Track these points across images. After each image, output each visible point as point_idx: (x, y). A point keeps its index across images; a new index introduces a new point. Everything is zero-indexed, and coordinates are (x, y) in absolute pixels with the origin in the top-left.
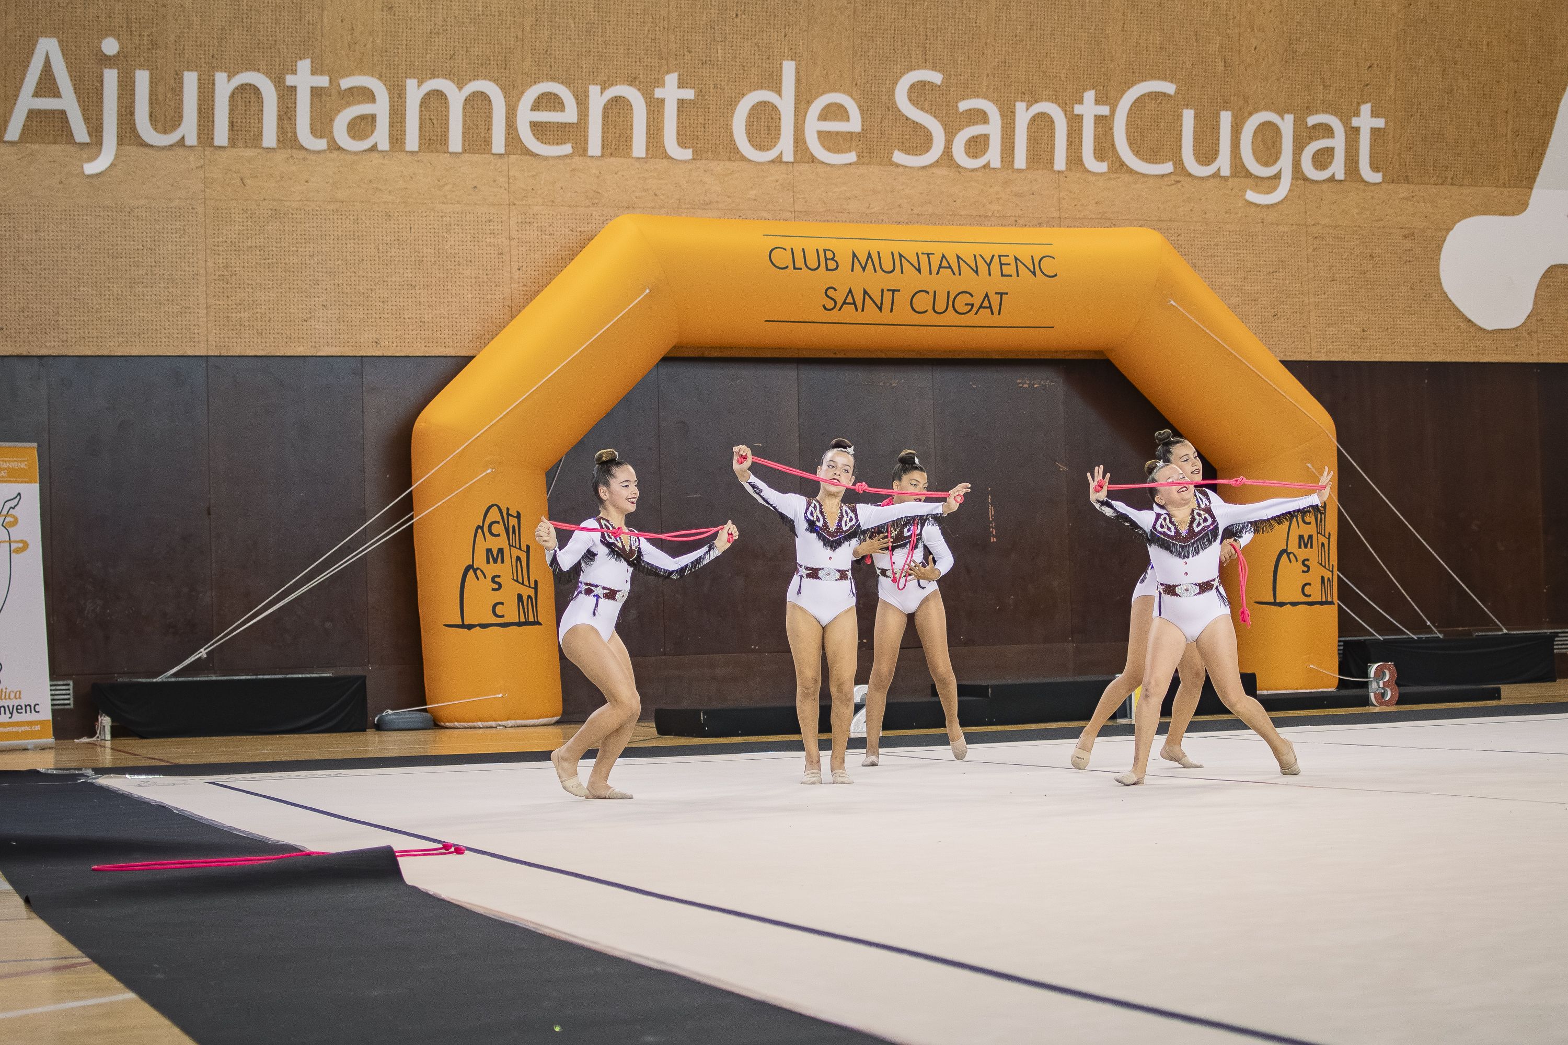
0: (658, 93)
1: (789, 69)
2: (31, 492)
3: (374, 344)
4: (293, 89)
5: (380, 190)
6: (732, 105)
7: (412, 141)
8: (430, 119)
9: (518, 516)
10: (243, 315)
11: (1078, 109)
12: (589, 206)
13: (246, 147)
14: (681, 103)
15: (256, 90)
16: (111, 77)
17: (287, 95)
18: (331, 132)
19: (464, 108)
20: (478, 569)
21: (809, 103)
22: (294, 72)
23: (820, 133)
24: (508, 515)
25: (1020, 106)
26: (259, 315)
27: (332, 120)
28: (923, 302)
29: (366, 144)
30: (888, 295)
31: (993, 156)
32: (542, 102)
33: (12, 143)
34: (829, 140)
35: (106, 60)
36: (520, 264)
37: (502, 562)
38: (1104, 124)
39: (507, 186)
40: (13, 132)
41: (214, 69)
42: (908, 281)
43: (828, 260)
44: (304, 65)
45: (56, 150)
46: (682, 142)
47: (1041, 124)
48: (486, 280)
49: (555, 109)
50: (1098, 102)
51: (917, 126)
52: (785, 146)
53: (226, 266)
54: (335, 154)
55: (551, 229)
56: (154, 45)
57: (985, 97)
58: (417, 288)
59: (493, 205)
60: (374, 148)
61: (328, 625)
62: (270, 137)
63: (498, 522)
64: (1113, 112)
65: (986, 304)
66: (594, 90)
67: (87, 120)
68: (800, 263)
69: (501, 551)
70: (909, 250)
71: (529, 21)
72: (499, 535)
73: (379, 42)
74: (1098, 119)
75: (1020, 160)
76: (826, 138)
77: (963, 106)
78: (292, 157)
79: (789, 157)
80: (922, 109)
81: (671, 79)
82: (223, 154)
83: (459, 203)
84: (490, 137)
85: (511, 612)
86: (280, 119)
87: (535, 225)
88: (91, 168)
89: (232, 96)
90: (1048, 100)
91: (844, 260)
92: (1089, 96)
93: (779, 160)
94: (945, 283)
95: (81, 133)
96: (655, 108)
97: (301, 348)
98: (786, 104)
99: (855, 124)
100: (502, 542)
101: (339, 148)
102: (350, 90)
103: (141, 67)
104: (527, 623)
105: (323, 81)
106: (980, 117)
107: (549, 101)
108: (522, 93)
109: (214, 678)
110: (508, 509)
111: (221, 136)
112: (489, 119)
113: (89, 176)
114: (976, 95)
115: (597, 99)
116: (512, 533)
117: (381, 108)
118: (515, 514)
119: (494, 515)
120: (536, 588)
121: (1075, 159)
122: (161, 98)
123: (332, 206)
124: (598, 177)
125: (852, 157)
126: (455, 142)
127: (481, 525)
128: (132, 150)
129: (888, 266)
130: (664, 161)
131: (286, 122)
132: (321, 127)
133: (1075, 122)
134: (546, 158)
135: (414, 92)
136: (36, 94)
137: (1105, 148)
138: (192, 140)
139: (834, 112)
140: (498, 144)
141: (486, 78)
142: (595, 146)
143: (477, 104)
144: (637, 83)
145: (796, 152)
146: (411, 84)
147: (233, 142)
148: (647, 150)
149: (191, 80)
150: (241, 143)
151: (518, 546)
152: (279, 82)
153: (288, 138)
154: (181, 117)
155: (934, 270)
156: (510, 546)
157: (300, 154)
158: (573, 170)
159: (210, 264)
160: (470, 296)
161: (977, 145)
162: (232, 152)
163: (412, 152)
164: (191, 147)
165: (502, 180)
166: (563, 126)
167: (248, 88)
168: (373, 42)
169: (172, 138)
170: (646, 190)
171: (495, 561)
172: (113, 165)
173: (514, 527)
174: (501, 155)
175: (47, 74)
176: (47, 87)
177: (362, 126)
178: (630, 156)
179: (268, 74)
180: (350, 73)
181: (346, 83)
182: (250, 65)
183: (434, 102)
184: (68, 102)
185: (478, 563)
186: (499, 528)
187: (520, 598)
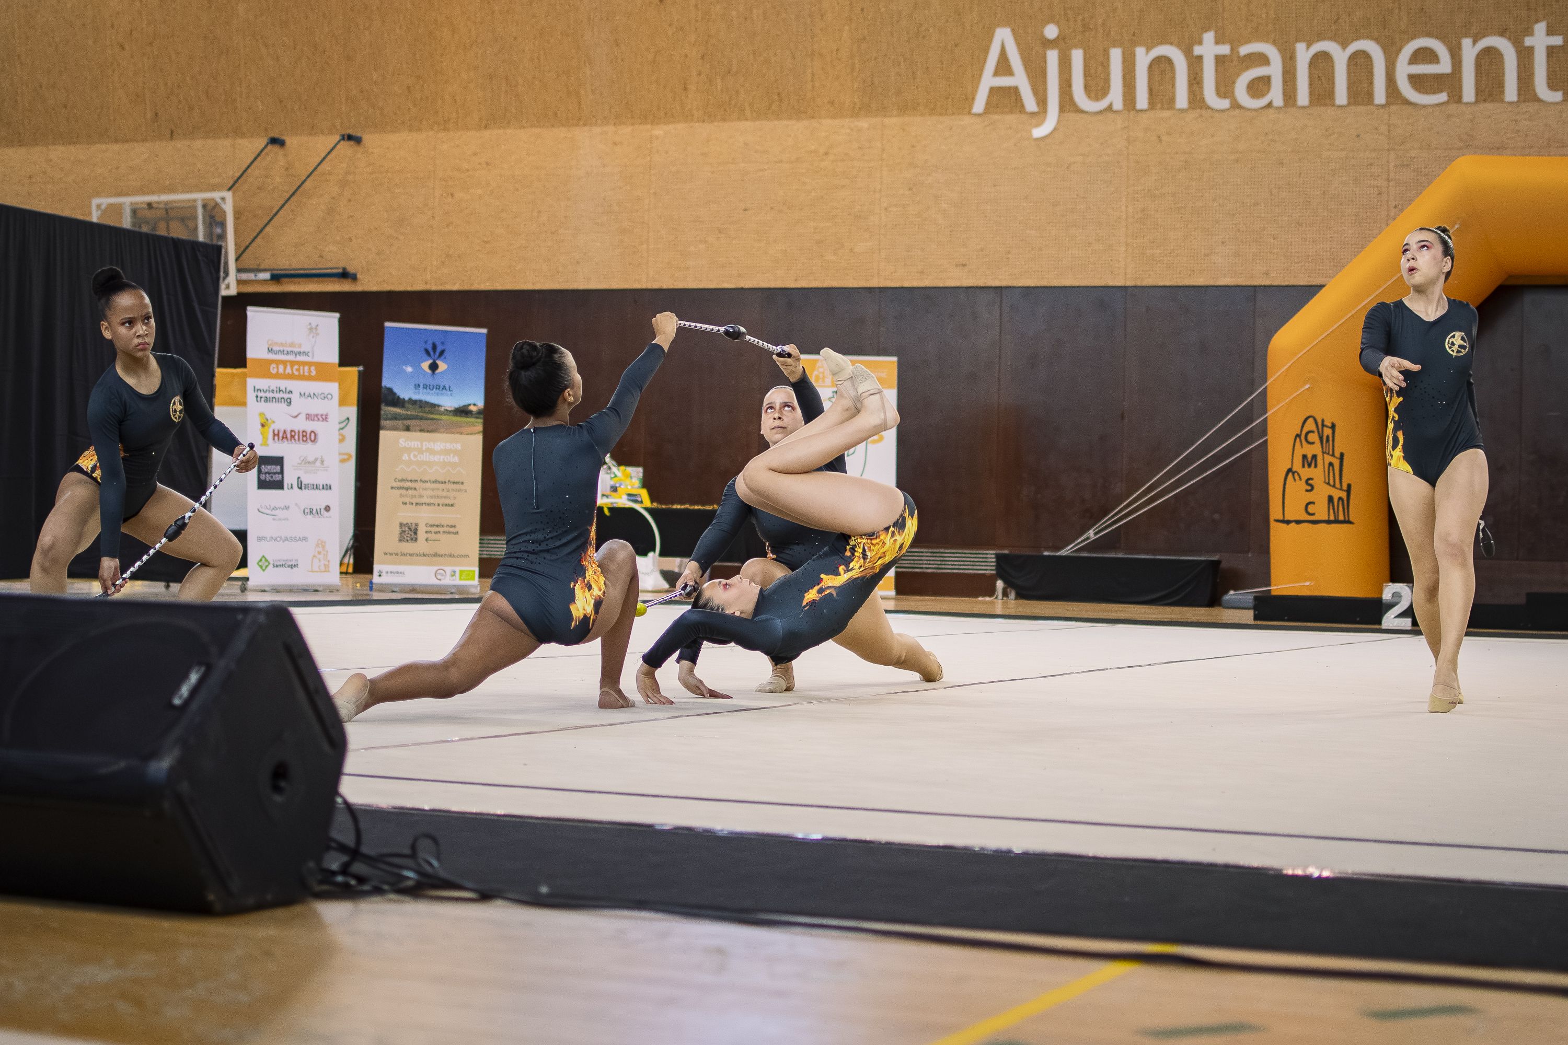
0: (1528, 42)
3: (1265, 276)
4: (1200, 58)
5: (1274, 141)
7: (1303, 97)
8: (1319, 77)
10: (1155, 251)
12: (1461, 149)
13: (1162, 109)
14: (1551, 50)
15: (1169, 61)
16: (1052, 57)
17: (1195, 64)
18: (1233, 93)
19: (1349, 65)
20: (1295, 472)
22: (1200, 43)
24: (1323, 425)
26: (1168, 251)
27: (1234, 83)
29: (1263, 102)
32: (1418, 57)
33: (979, 115)
35: (1049, 44)
36: (1397, 203)
37: (1316, 466)
39: (1386, 133)
40: (979, 105)
41: (1134, 44)
44: (1209, 37)
45: (1011, 119)
46: (1552, 86)
48: (1365, 217)
49: (1431, 62)
53: (1143, 210)
54: (1237, 112)
55: (1427, 170)
56: (1086, 27)
58: (1304, 225)
59: (1374, 150)
60: (1269, 105)
61: (1216, 516)
62: (1182, 100)
63: (1313, 432)
66: (1466, 43)
67: (1035, 92)
69: (1314, 457)
72: (1313, 443)
73: (1272, 13)
78: (1201, 116)
81: (1540, 28)
82: (1145, 115)
83: (1344, 149)
84: (1372, 90)
86: (1190, 83)
87: (1412, 166)
88: (1038, 132)
89: (1150, 67)
95: (1030, 104)
96: (1525, 56)
97: (1202, 280)
100: (1316, 449)
101: (1240, 107)
102: (1248, 56)
103: (1076, 47)
105: (1225, 49)
107: (1424, 55)
108: (1401, 49)
109: (1120, 555)
110: (1323, 421)
111: (1142, 101)
112: (1370, 73)
113: (1037, 139)
115: (1470, 51)
116: (1327, 442)
117: (1275, 70)
118: (1330, 425)
119: (1310, 425)
120: (1348, 491)
122: (1093, 71)
123: (1233, 157)
124: (1472, 121)
126: (1341, 95)
127: (1299, 433)
128: (1072, 116)
130: (1536, 105)
131: (1195, 86)
132: (1225, 88)
134: (1424, 107)
135: (1303, 54)
136: (996, 74)
138: (1118, 105)
140: (1380, 96)
141: (1367, 38)
142: (1469, 92)
143: (1360, 62)
144: (1508, 34)
146: (1300, 47)
147: (1152, 105)
148: (1519, 94)
149: (1116, 55)
150: (1159, 106)
151: (1331, 453)
152: (1188, 52)
153: (1197, 100)
154: (1109, 87)
156: (1324, 453)
157: (1205, 113)
158: (1449, 116)
159: (1130, 209)
160: (1350, 232)
162: (1151, 114)
163: (1304, 107)
164: (1117, 112)
165: (1383, 128)
166: (1440, 77)
167: (1163, 59)
168: (1267, 13)
169: (1102, 105)
170: (1517, 132)
171: (1309, 466)
172: (1055, 129)
173: (1328, 437)
174: (1382, 106)
175: (1003, 56)
176: (1004, 67)
177: (1259, 87)
178: (1501, 100)
179: (1179, 46)
180: (1248, 41)
181: (1244, 50)
182: (1164, 40)
183: (1321, 62)
184: (1020, 79)
185: (1297, 466)
186: (1314, 437)
187: (1330, 499)
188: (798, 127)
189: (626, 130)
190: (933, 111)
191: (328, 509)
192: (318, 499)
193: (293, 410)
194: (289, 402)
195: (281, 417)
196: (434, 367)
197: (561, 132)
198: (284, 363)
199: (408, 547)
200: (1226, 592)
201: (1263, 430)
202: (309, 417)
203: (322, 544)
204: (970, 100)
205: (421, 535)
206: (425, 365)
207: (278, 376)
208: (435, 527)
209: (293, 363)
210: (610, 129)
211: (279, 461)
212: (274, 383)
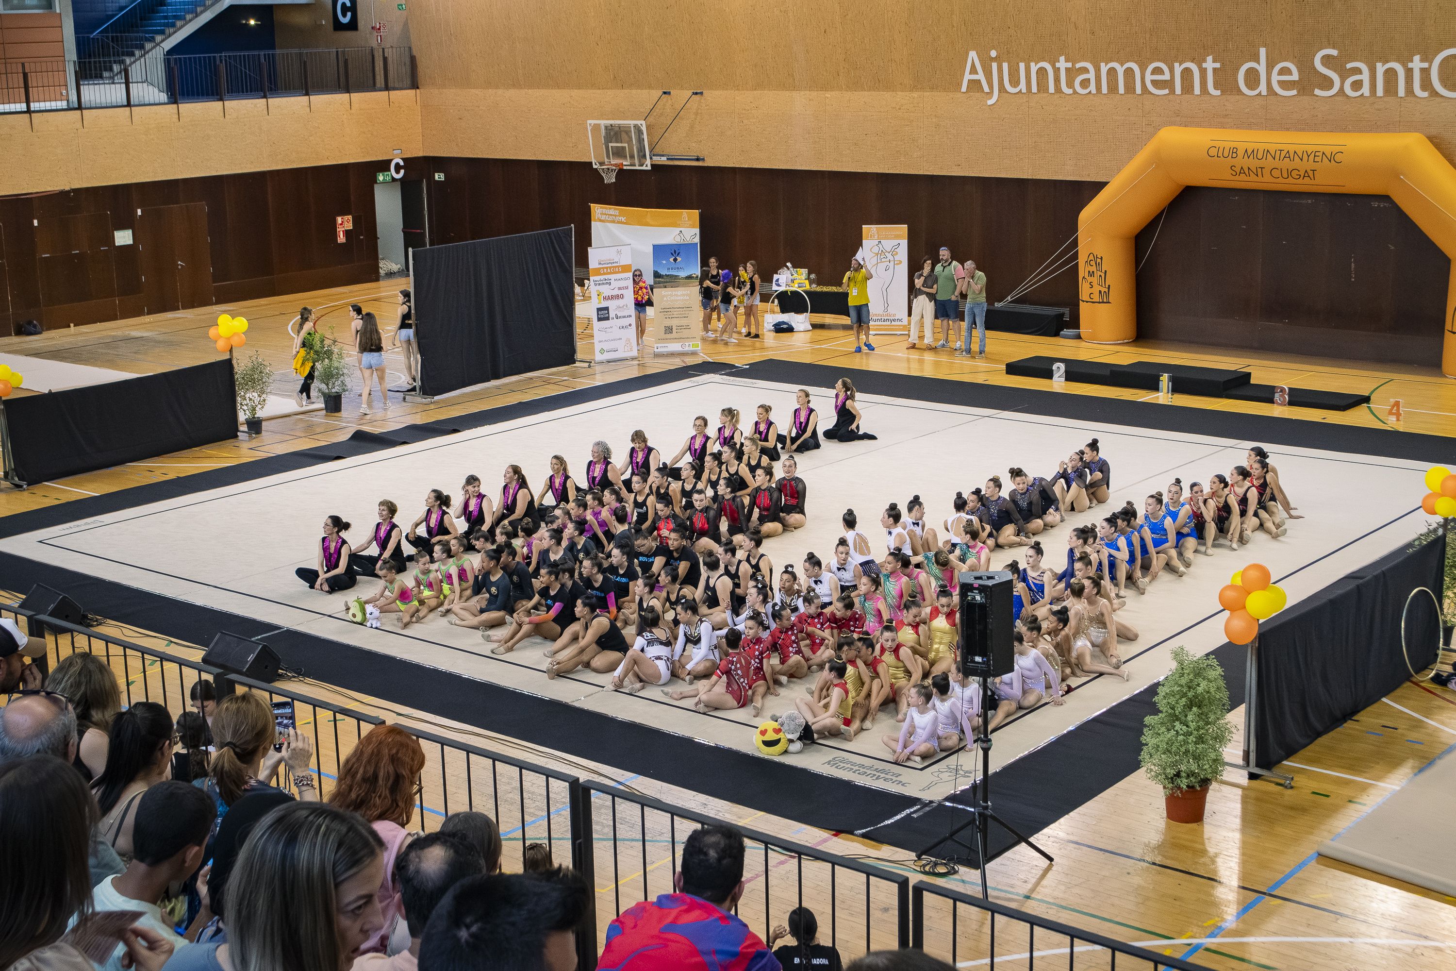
0: (1204, 65)
1: (1263, 51)
2: (904, 243)
3: (1088, 176)
4: (1059, 69)
5: (1092, 110)
6: (1238, 69)
7: (1105, 90)
8: (1111, 80)
9: (1101, 258)
10: (1041, 163)
11: (1410, 65)
13: (1043, 93)
14: (1215, 70)
15: (1045, 70)
16: (994, 65)
17: (1057, 71)
18: (1074, 86)
19: (1124, 74)
20: (1086, 278)
21: (1273, 67)
22: (1059, 61)
23: (1279, 82)
24: (1097, 258)
25: (1379, 65)
26: (1046, 163)
27: (1074, 81)
28: (1276, 173)
29: (1087, 91)
30: (1259, 170)
31: (1366, 90)
32: (1155, 71)
33: (964, 93)
34: (1283, 84)
35: (993, 59)
37: (1094, 277)
38: (1425, 72)
39: (1141, 108)
40: (964, 88)
41: (1030, 61)
42: (1269, 163)
43: (1234, 151)
44: (1062, 59)
45: (978, 95)
46: (1216, 88)
47: (1391, 75)
48: (1131, 150)
49: (1161, 74)
50: (1422, 61)
51: (1325, 77)
52: (1263, 88)
53: (1035, 143)
54: (1075, 95)
56: (1008, 52)
57: (1361, 61)
58: (1105, 153)
59: (1136, 117)
60: (1090, 93)
62: (1052, 89)
63: (1092, 260)
64: (1430, 66)
65: (1306, 174)
66: (1176, 65)
67: (988, 83)
68: (1220, 154)
69: (1093, 272)
70: (1272, 148)
71: (1148, 36)
72: (1092, 266)
73: (1090, 48)
74: (1423, 70)
75: (1380, 92)
76: (1282, 84)
77: (1349, 66)
78: (1059, 97)
79: (1264, 93)
80: (1329, 68)
81: (1210, 59)
82: (1036, 96)
83: (1123, 116)
84: (1135, 87)
85: (1096, 298)
86: (1055, 80)
87: (1153, 126)
88: (990, 102)
89: (1037, 72)
90: (1394, 61)
91: (1241, 153)
92: (1417, 58)
93: (1260, 94)
94: (1286, 164)
95: (986, 89)
96: (1203, 72)
97: (1061, 177)
98: (1262, 68)
99: (1295, 77)
100: (1094, 269)
101: (1077, 93)
102: (1080, 68)
103: (1004, 61)
104: (1103, 302)
105: (1069, 65)
106: (1358, 71)
107: (1157, 71)
108: (1147, 67)
110: (1097, 255)
111: (1034, 89)
112: (1134, 79)
113: (989, 106)
114: (1357, 60)
115: (1178, 69)
116: (1099, 265)
117: (1091, 76)
119: (1091, 257)
120: (1109, 288)
121: (1410, 91)
122: (1012, 73)
123: (1074, 118)
124: (1179, 104)
125: (1294, 92)
126: (1121, 90)
127: (1087, 261)
128: (1004, 95)
129: (1260, 157)
130: (1209, 97)
131: (1057, 82)
132: (1070, 84)
133: (1409, 72)
134: (1158, 96)
135: (1104, 68)
136: (970, 73)
137: (1426, 84)
138: (1024, 90)
139: (1284, 71)
140: (1139, 90)
141: (1132, 61)
142: (1178, 90)
143: (1129, 72)
144: (1195, 61)
145: (1268, 91)
146: (1103, 65)
147: (1039, 90)
148: (1200, 91)
149: (1022, 66)
151: (1100, 271)
152: (1053, 66)
153: (1058, 89)
154: (1020, 81)
155: (1282, 158)
156: (1097, 270)
157: (1062, 95)
158: (1170, 101)
159: (1030, 142)
161: (1357, 85)
162: (1039, 95)
163: (1105, 94)
164: (1024, 93)
165: (1140, 105)
166: (1165, 81)
167: (1043, 69)
168: (1088, 48)
169: (1017, 90)
170: (1200, 110)
171: (1091, 276)
172: (997, 101)
173: (1099, 263)
174: (1140, 95)
175: (973, 65)
176: (974, 71)
177: (1085, 83)
178: (1193, 94)
179: (1049, 63)
180: (1080, 61)
181: (1078, 66)
182: (1043, 60)
183: (1112, 72)
184: (981, 76)
185: (1086, 276)
186: (1093, 263)
187: (1100, 292)
188: (887, 95)
189: (814, 94)
190: (944, 90)
191: (630, 325)
192: (625, 322)
193: (612, 287)
194: (610, 284)
195: (606, 290)
196: (675, 260)
197: (787, 93)
198: (607, 268)
199: (669, 336)
200: (1062, 330)
201: (1075, 256)
202: (619, 289)
203: (628, 340)
204: (960, 85)
205: (674, 330)
206: (672, 260)
207: (604, 274)
208: (680, 327)
209: (610, 268)
210: (808, 92)
211: (607, 309)
212: (602, 277)
